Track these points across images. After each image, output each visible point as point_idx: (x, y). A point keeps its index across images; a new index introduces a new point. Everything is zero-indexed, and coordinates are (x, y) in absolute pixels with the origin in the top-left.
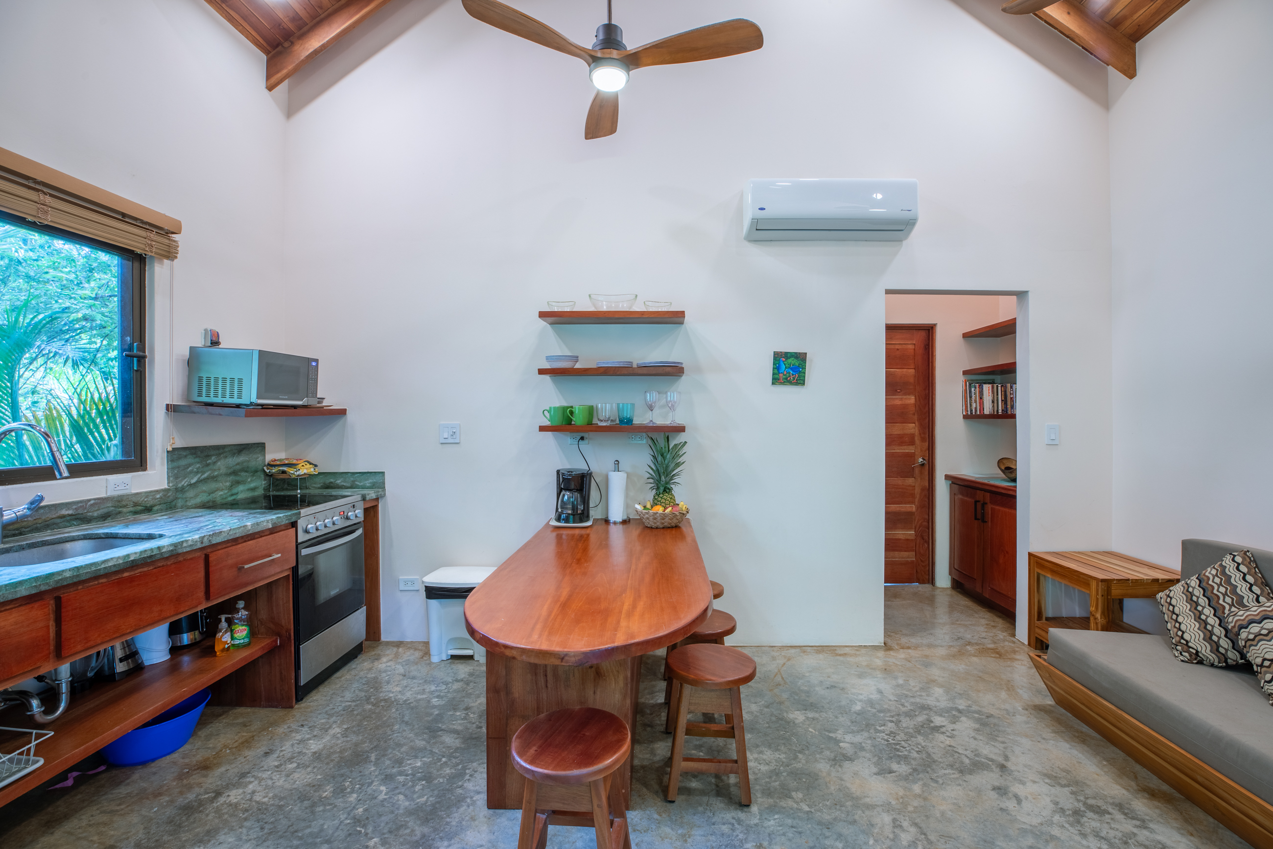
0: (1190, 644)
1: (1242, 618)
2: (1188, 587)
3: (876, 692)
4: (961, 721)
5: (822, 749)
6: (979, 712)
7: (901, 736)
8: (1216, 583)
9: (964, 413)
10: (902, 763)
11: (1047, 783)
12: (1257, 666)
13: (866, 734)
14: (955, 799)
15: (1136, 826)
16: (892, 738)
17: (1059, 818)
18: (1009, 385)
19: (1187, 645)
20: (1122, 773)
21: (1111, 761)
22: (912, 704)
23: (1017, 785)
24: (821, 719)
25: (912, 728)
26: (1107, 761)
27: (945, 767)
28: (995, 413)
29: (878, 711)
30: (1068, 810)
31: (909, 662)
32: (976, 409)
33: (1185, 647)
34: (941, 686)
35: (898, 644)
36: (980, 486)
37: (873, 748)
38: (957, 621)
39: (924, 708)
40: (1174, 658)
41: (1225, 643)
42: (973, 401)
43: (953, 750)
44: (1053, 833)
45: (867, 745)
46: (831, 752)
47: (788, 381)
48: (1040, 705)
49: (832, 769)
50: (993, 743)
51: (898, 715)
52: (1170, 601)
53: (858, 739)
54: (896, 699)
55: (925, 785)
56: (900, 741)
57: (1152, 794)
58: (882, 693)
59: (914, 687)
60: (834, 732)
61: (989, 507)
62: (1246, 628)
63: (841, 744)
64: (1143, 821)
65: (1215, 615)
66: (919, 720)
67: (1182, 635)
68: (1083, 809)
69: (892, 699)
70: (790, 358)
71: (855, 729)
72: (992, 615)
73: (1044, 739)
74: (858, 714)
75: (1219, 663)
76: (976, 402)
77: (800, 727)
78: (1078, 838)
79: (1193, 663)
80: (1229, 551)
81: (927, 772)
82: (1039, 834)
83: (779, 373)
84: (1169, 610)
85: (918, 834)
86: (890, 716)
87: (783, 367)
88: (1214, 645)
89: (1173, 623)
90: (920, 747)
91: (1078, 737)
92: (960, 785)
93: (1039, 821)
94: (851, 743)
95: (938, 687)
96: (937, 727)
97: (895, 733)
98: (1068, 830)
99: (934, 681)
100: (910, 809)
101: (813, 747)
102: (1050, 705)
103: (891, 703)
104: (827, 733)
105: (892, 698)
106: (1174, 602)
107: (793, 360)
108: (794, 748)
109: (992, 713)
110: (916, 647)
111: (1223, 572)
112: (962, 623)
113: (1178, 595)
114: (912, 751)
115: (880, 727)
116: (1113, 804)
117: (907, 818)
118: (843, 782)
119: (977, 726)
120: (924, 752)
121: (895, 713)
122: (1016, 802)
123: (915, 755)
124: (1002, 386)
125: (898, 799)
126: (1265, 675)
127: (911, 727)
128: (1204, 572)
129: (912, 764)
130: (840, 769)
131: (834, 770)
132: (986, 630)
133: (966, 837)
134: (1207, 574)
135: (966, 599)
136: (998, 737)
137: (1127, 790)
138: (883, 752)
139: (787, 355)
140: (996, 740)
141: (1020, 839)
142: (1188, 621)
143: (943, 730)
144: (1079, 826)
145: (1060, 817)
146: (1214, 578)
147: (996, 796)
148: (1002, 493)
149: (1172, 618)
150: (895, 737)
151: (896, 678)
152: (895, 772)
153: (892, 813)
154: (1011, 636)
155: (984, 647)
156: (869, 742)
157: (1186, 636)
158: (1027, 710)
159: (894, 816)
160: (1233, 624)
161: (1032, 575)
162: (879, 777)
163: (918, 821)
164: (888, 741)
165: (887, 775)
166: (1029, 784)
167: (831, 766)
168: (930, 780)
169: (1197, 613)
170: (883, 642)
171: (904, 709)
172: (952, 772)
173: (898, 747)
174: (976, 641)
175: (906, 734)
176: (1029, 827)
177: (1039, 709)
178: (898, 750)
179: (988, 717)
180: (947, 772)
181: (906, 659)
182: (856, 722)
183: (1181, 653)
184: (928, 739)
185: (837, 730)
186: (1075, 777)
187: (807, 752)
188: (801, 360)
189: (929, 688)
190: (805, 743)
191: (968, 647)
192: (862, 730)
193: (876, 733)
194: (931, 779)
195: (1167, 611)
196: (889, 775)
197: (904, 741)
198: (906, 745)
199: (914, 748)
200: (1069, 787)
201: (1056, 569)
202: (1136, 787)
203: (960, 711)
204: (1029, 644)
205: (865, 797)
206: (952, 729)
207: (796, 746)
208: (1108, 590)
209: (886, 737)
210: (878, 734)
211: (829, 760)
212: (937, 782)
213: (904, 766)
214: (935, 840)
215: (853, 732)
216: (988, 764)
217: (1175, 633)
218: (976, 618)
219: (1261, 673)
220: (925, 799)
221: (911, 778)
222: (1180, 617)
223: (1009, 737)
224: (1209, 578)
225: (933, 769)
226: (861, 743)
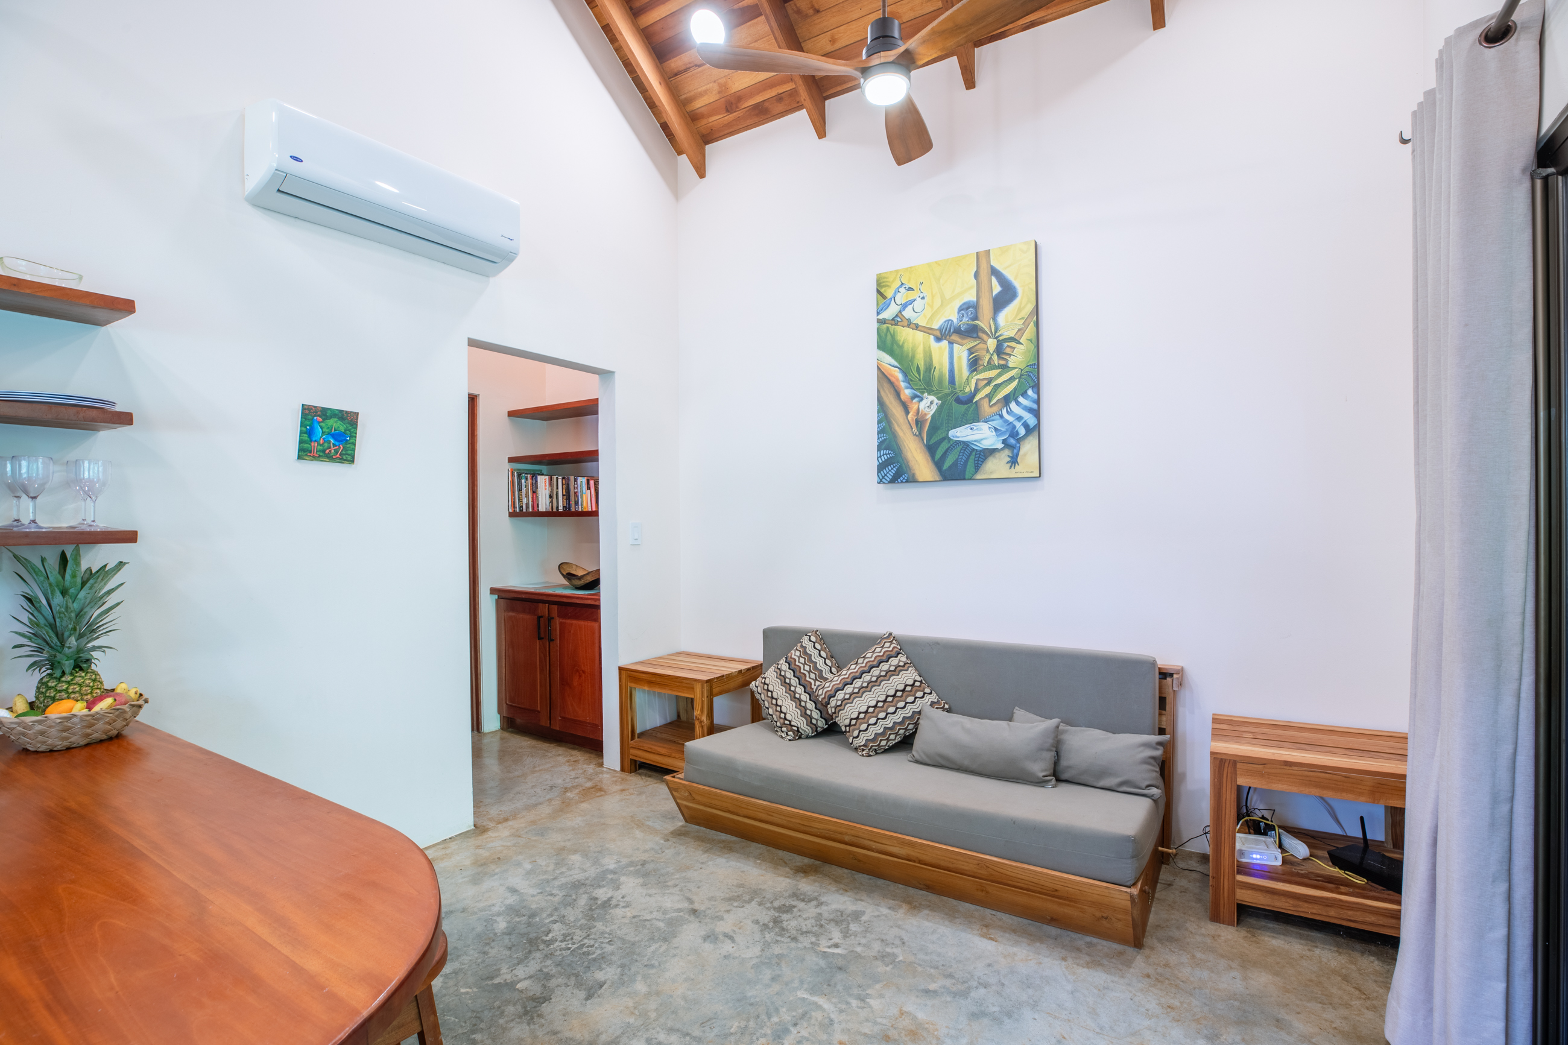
0: (793, 723)
1: (830, 689)
2: (781, 672)
3: (510, 894)
4: (623, 883)
5: (499, 1007)
6: (631, 864)
7: (578, 935)
8: (802, 663)
9: (510, 511)
10: (604, 966)
11: (737, 907)
12: (846, 726)
13: (538, 955)
14: (683, 974)
15: (817, 906)
16: (570, 942)
17: (769, 935)
18: (572, 478)
19: (790, 724)
20: (777, 864)
21: (759, 857)
22: (561, 887)
23: (718, 923)
24: (466, 967)
25: (582, 918)
26: (759, 859)
27: (647, 943)
28: (555, 510)
29: (529, 917)
30: (769, 922)
31: (519, 837)
32: (527, 505)
33: (789, 727)
34: (575, 852)
35: (490, 820)
36: (545, 598)
37: (559, 968)
38: (535, 767)
39: (577, 885)
40: (781, 739)
41: (816, 714)
42: (524, 495)
43: (640, 920)
44: (776, 953)
45: (550, 968)
46: (514, 1005)
47: (325, 455)
48: (675, 830)
49: (532, 1027)
50: (668, 891)
51: (556, 909)
52: (768, 688)
53: (533, 966)
54: (538, 891)
55: (645, 977)
56: (581, 941)
57: (803, 871)
58: (517, 891)
59: (547, 866)
60: (497, 976)
61: (558, 621)
62: (834, 696)
63: (519, 986)
64: (816, 899)
65: (805, 692)
66: (583, 904)
67: (785, 717)
68: (777, 915)
69: (535, 893)
70: (331, 417)
71: (520, 955)
72: (564, 749)
73: (702, 863)
74: (509, 932)
75: (812, 733)
76: (527, 496)
77: (445, 995)
78: (793, 945)
79: (796, 740)
80: (805, 633)
81: (637, 961)
82: (768, 961)
83: (311, 441)
84: (768, 696)
85: (682, 1039)
86: (548, 915)
87: (319, 431)
88: (809, 718)
89: (774, 707)
90: (606, 935)
91: (724, 847)
92: (675, 955)
93: (759, 949)
94: (530, 977)
95: (573, 854)
96: (605, 902)
97: (569, 935)
98: (783, 942)
99: (563, 849)
100: (653, 1015)
101: (486, 1012)
102: (682, 826)
103: (536, 898)
104: (490, 982)
105: (534, 891)
106: (771, 688)
107: (336, 422)
108: (460, 1031)
109: (643, 859)
110: (514, 815)
111: (805, 653)
112: (541, 768)
113: (773, 681)
114: (604, 945)
115: (547, 936)
116: (790, 896)
117: (658, 1029)
118: (559, 1035)
119: (641, 880)
120: (616, 939)
121: (550, 910)
122: (730, 941)
123: (609, 948)
124: (563, 478)
125: (632, 1013)
126: (853, 732)
127: (580, 917)
128: (789, 655)
129: (615, 962)
130: (543, 1021)
131: (537, 1026)
132: (571, 768)
133: (721, 1008)
134: (793, 656)
135: (525, 738)
136: (667, 882)
137: (788, 877)
138: (574, 965)
139: (325, 413)
140: (668, 886)
141: (760, 977)
142: (786, 703)
143: (614, 902)
144: (786, 932)
145: (769, 933)
146: (799, 659)
147: (712, 946)
148: (576, 603)
149: (772, 704)
150: (572, 939)
151: (519, 864)
152: (605, 983)
153: (640, 1034)
154: (599, 767)
155: (584, 788)
156: (549, 962)
157: (788, 717)
158: (668, 840)
159: (645, 1036)
160: (823, 696)
161: (624, 691)
162: (594, 1000)
163: (670, 1024)
164: (569, 949)
165: (599, 992)
166: (726, 916)
167: (529, 1024)
168: (646, 968)
169: (792, 693)
170: (473, 824)
171: (556, 899)
172: (657, 945)
173: (585, 949)
174: (571, 785)
175: (581, 928)
176: (757, 960)
177: (678, 834)
178: (588, 954)
179: (643, 865)
180: (653, 948)
181: (513, 835)
182: (514, 946)
183: (787, 734)
184: (607, 922)
185: (499, 970)
186: (751, 888)
187: (482, 1025)
188: (349, 423)
189: (563, 859)
190: (469, 1014)
191: (568, 794)
192: (530, 952)
193: (548, 946)
194: (645, 966)
195: (767, 698)
196: (602, 991)
197: (585, 938)
198: (592, 942)
199: (602, 940)
200: (753, 900)
201: (654, 679)
202: (791, 872)
203: (614, 872)
204: (622, 769)
205: (598, 1036)
206: (621, 896)
207: (461, 1027)
208: (711, 690)
209: (563, 945)
210: (552, 947)
211: (520, 1017)
212: (653, 966)
213: (608, 969)
214: (701, 1034)
215: (520, 962)
216: (681, 916)
217: (778, 716)
218: (551, 757)
219: (849, 732)
220: (658, 994)
221: (626, 978)
222: (779, 701)
223: (676, 877)
224: (795, 660)
225: (639, 954)
226: (541, 970)
